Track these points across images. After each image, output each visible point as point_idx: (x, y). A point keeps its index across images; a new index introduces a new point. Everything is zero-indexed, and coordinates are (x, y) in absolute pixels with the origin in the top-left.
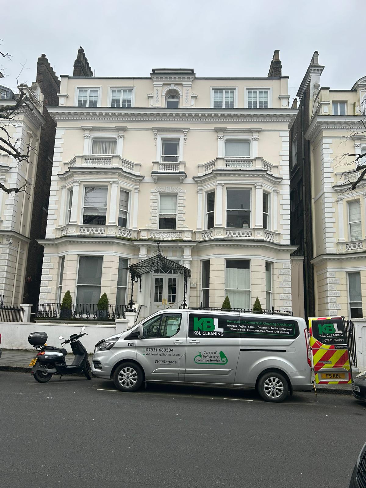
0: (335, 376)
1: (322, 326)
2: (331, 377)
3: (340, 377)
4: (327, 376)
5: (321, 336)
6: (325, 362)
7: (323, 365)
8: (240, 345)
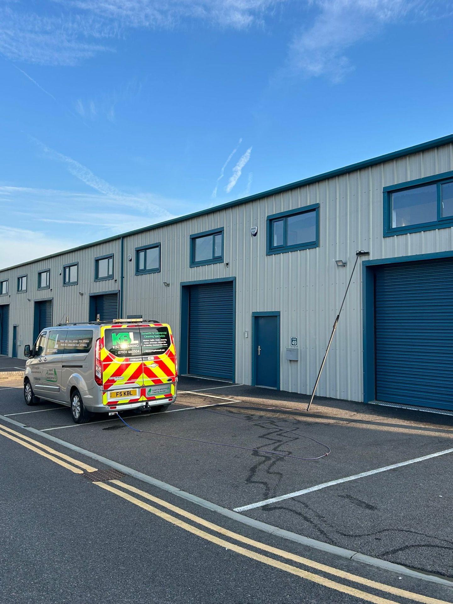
0: (126, 393)
1: (116, 335)
2: (121, 395)
3: (131, 395)
4: (117, 394)
5: (115, 347)
6: (116, 378)
7: (114, 381)
8: (62, 362)
